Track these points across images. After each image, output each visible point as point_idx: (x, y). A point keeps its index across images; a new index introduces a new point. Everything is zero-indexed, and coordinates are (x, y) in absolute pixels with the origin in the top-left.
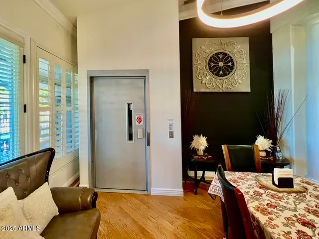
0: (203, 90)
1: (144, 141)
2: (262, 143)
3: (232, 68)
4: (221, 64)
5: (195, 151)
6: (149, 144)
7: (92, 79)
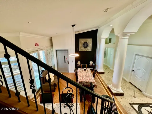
0: (81, 51)
1: (68, 63)
2: (91, 62)
3: (88, 46)
4: (85, 45)
5: (78, 65)
6: (68, 64)
7: (56, 51)
